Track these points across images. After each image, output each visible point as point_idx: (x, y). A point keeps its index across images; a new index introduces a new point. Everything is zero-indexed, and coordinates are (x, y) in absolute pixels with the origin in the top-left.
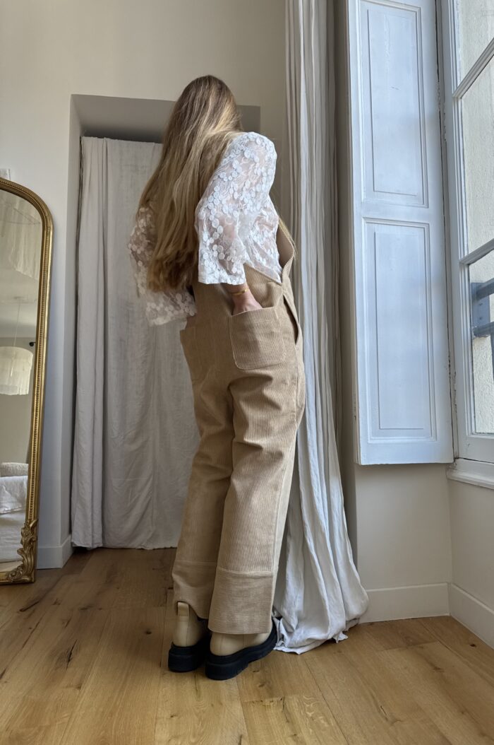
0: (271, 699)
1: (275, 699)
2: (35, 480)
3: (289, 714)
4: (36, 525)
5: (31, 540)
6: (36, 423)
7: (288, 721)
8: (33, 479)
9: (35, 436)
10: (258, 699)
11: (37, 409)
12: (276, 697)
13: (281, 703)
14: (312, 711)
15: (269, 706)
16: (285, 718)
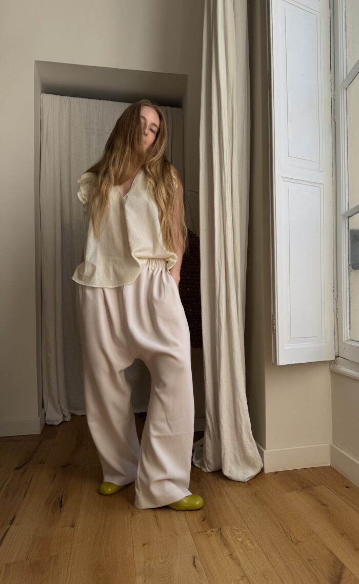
0: (212, 530)
1: (214, 530)
3: (225, 539)
7: (225, 545)
10: (203, 530)
12: (215, 528)
13: (219, 533)
14: (241, 537)
15: (211, 534)
16: (223, 543)
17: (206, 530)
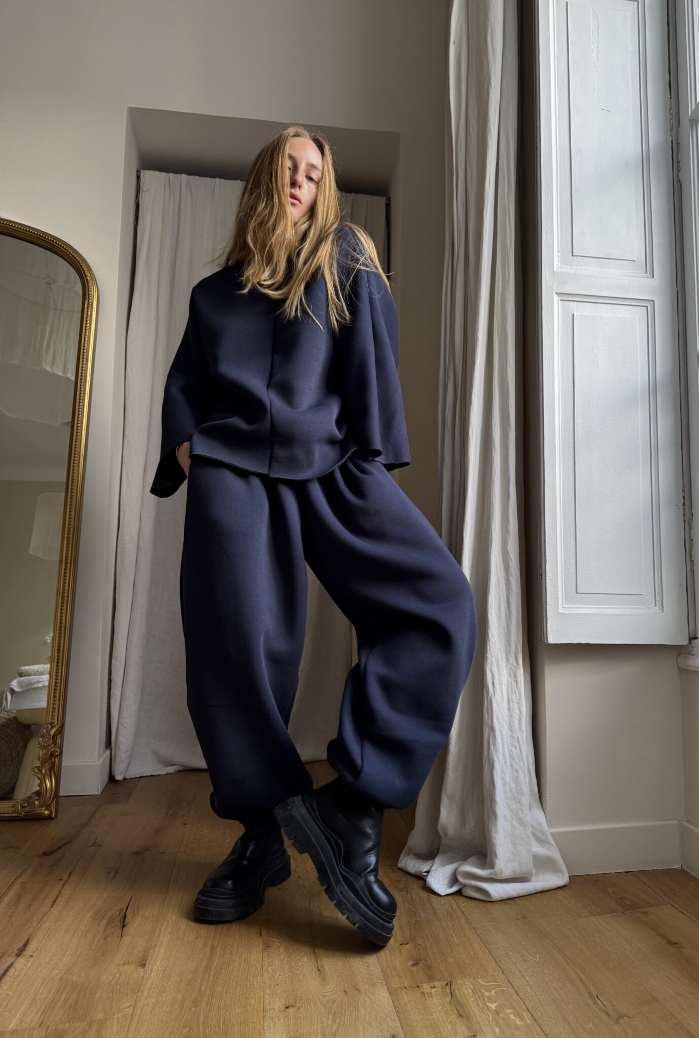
0: (432, 984)
1: (436, 984)
3: (461, 1005)
5: (52, 755)
7: (460, 1016)
10: (413, 984)
12: (439, 980)
13: (448, 991)
14: (496, 1002)
15: (431, 993)
16: (456, 1012)
17: (418, 985)
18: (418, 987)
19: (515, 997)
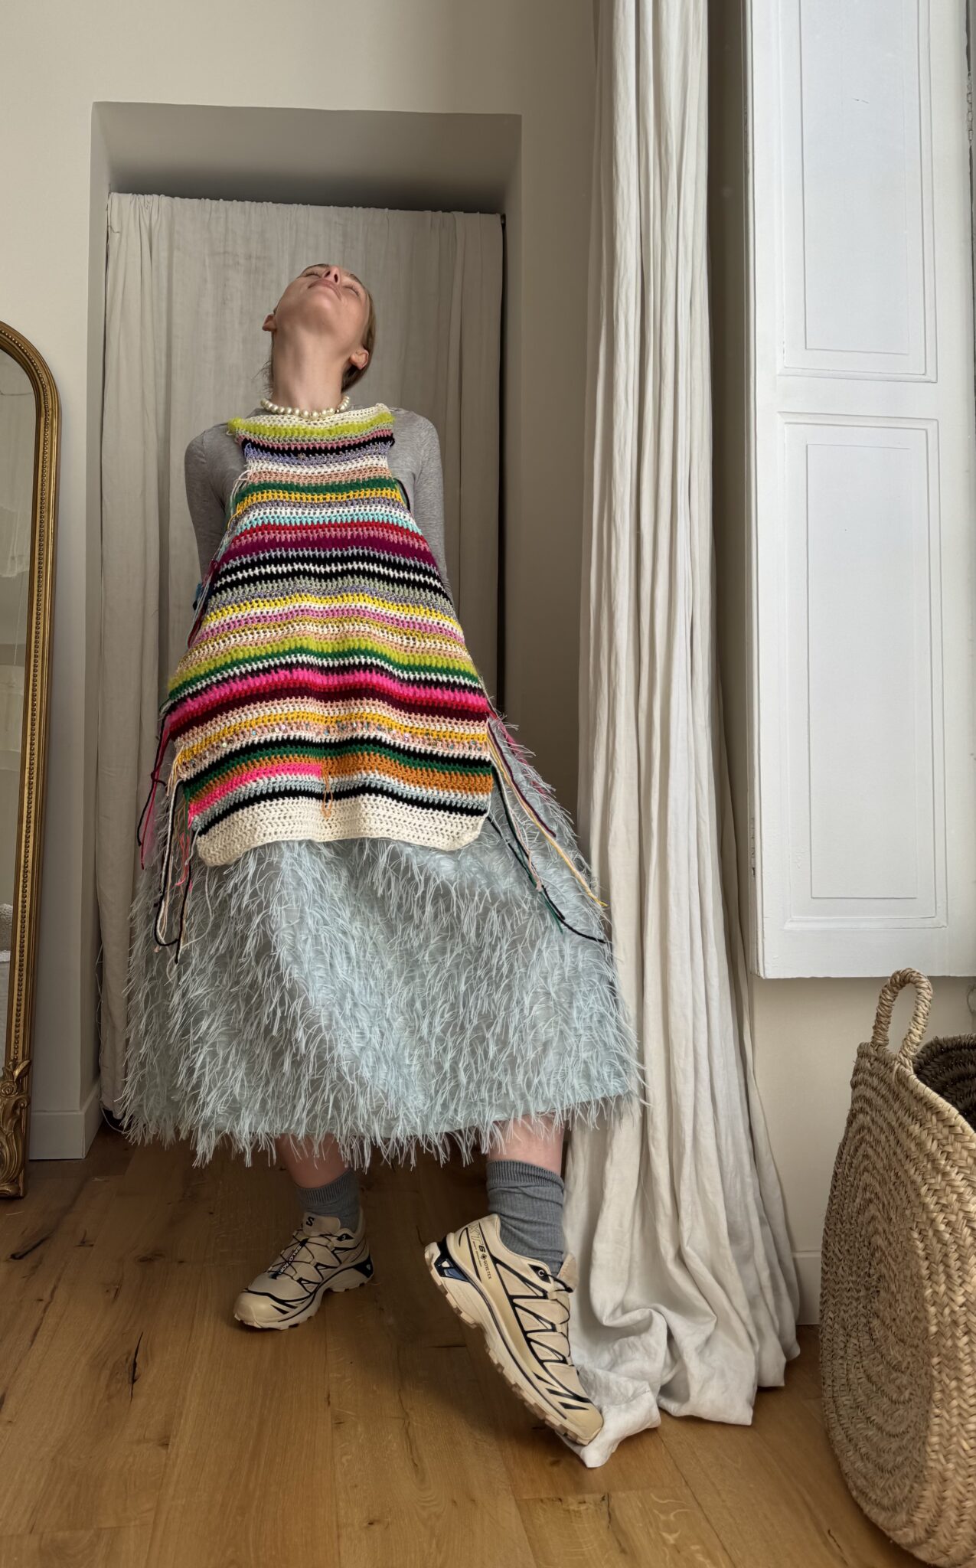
0: (580, 1497)
1: (588, 1497)
2: (24, 973)
3: (624, 1533)
4: (26, 1072)
5: (15, 1106)
6: (27, 847)
7: (623, 1551)
8: (20, 970)
9: (25, 877)
10: (552, 1495)
11: (29, 817)
12: (592, 1492)
13: (605, 1509)
14: (676, 1532)
15: (579, 1512)
16: (616, 1545)
17: (562, 1497)
18: (560, 1500)
19: (704, 1524)
